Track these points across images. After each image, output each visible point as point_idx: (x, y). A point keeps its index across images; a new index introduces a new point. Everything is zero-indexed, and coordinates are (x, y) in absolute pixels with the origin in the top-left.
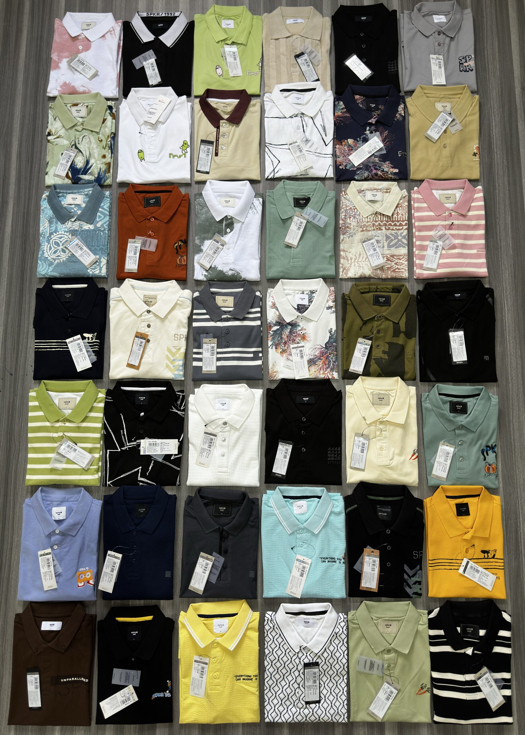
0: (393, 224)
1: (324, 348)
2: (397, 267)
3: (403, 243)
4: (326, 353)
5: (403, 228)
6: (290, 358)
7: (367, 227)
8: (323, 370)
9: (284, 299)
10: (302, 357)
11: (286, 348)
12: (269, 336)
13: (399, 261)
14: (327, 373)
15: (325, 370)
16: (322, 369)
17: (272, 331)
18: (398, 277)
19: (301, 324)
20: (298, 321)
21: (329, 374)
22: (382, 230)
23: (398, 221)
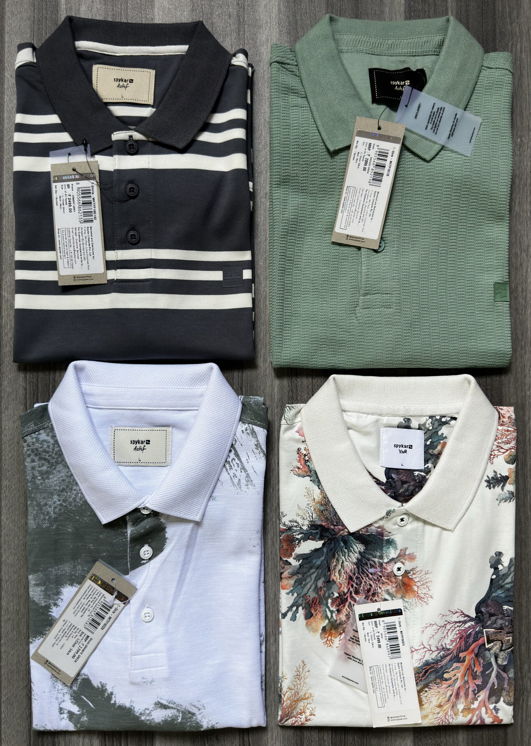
1: (471, 619)
4: (478, 635)
6: (355, 651)
8: (467, 695)
9: (344, 446)
10: (395, 650)
11: (343, 617)
12: (286, 574)
14: (479, 707)
15: (471, 695)
16: (462, 694)
17: (298, 557)
19: (397, 538)
20: (389, 526)
21: (483, 710)
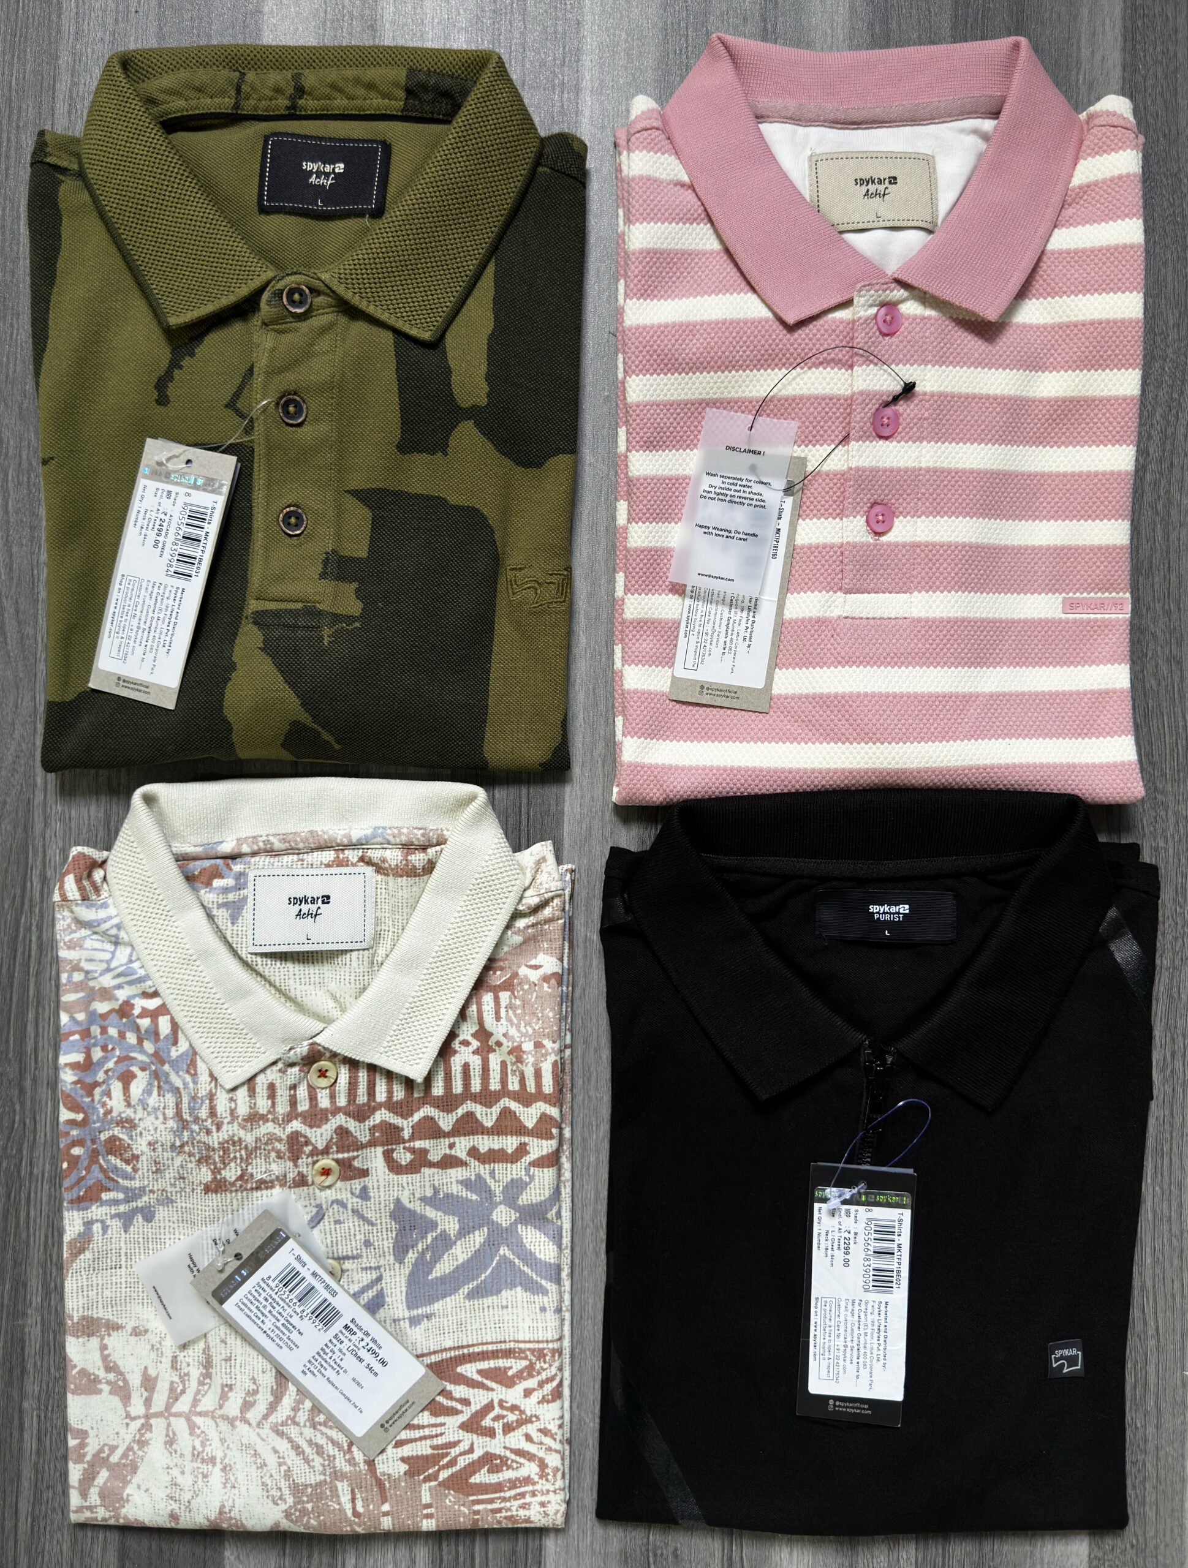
0: (446, 1122)
2: (482, 1446)
3: (528, 1258)
5: (522, 1150)
7: (251, 1153)
13: (500, 1393)
18: (489, 1522)
22: (365, 1173)
23: (487, 1098)
